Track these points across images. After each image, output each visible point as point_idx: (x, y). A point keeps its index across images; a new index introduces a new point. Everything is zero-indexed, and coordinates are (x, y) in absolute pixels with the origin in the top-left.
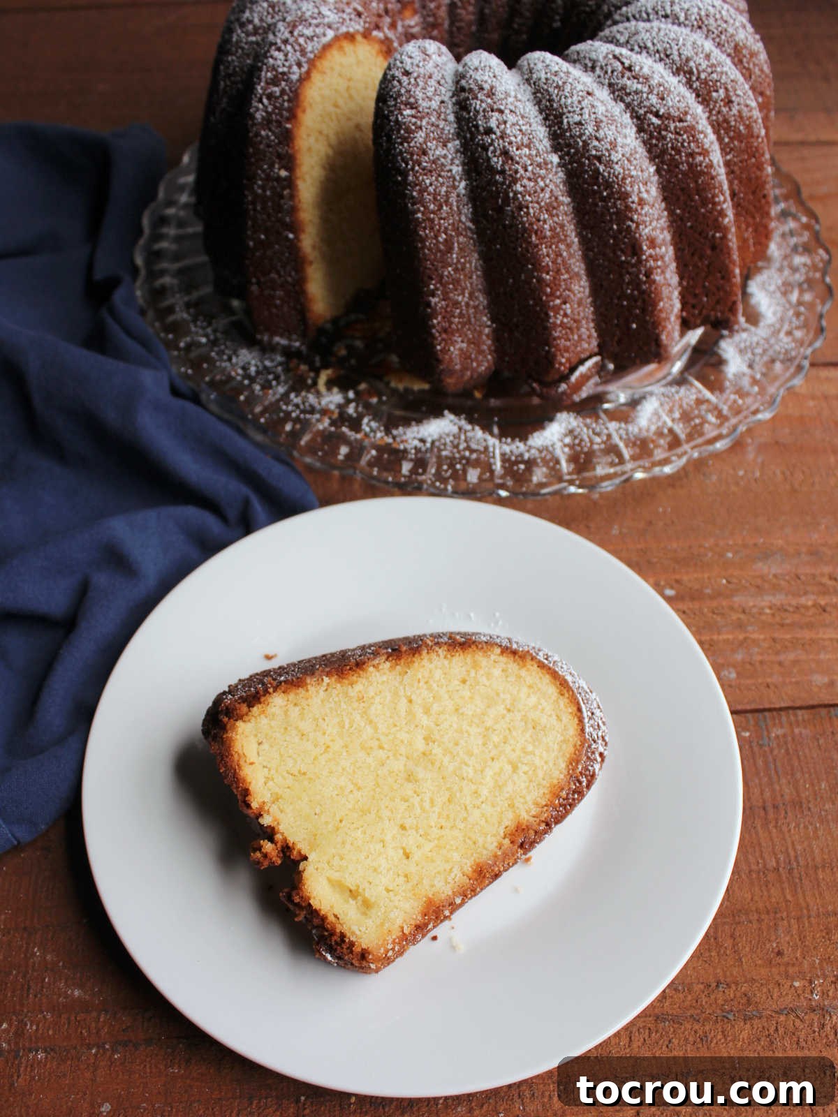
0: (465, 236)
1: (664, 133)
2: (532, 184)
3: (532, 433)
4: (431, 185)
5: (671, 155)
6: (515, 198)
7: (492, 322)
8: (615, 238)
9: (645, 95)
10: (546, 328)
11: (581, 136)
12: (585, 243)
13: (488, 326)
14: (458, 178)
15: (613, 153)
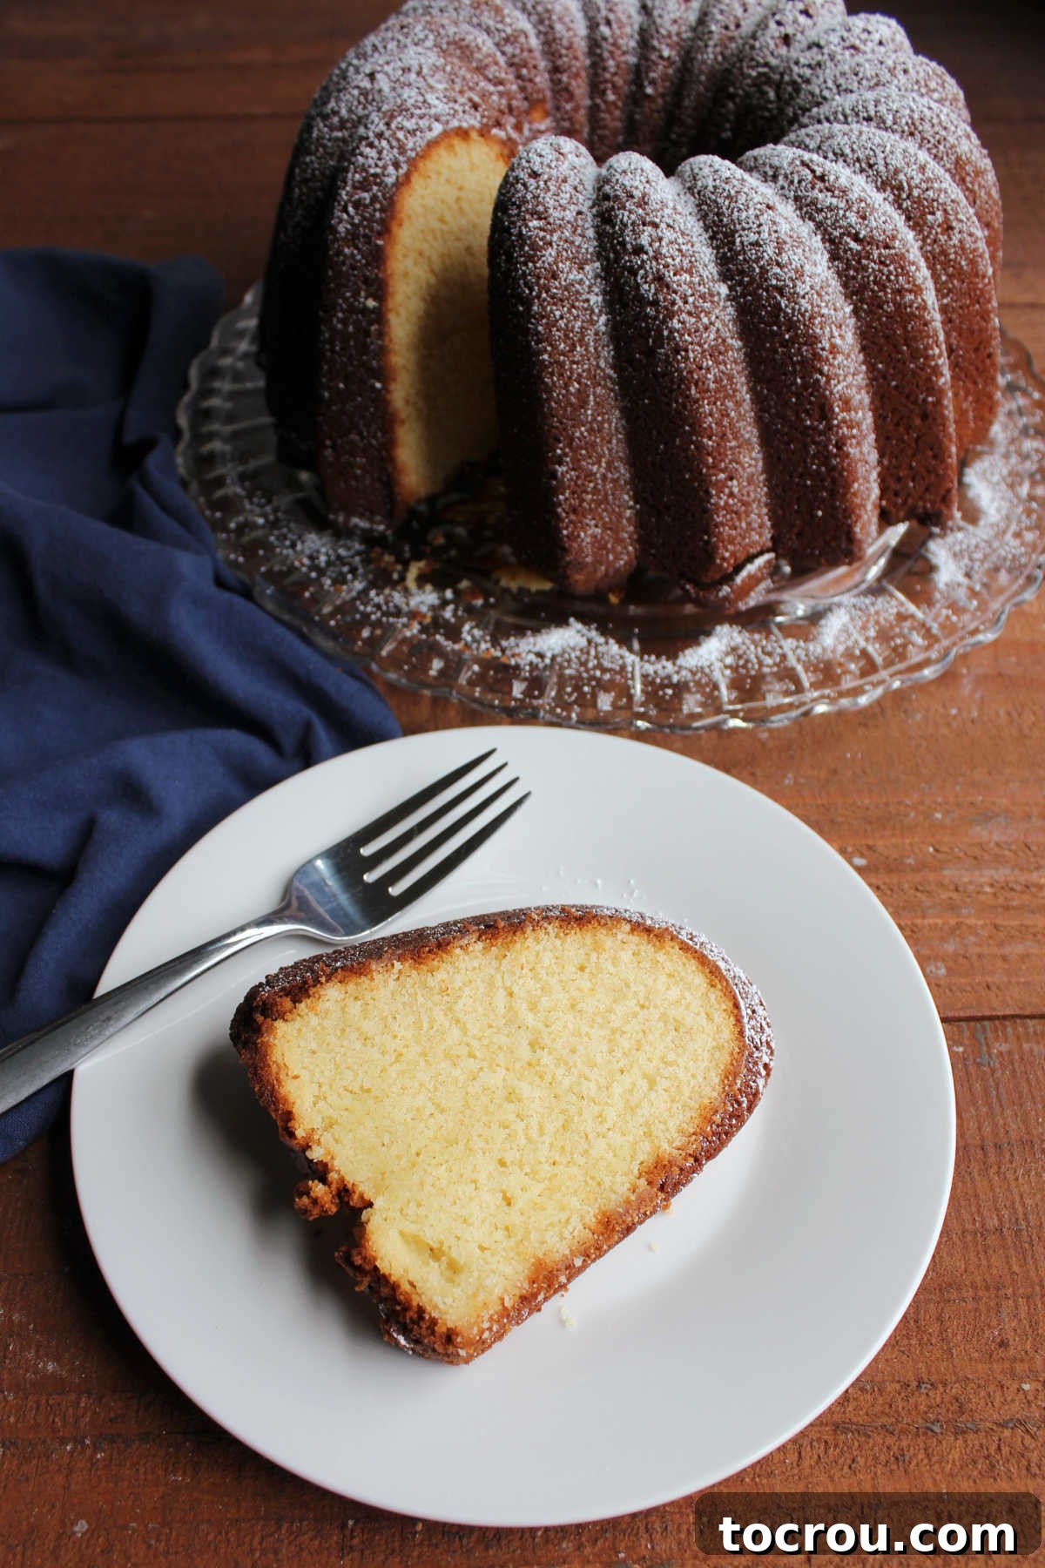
0: (604, 387)
1: (864, 262)
2: (693, 320)
3: (682, 650)
4: (562, 317)
5: (872, 291)
6: (671, 338)
7: (636, 502)
8: (798, 396)
9: (841, 212)
10: (705, 511)
11: (757, 260)
12: (759, 400)
13: (630, 508)
14: (597, 311)
15: (798, 283)
